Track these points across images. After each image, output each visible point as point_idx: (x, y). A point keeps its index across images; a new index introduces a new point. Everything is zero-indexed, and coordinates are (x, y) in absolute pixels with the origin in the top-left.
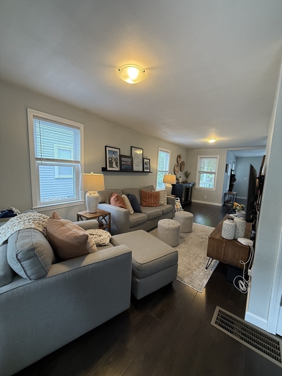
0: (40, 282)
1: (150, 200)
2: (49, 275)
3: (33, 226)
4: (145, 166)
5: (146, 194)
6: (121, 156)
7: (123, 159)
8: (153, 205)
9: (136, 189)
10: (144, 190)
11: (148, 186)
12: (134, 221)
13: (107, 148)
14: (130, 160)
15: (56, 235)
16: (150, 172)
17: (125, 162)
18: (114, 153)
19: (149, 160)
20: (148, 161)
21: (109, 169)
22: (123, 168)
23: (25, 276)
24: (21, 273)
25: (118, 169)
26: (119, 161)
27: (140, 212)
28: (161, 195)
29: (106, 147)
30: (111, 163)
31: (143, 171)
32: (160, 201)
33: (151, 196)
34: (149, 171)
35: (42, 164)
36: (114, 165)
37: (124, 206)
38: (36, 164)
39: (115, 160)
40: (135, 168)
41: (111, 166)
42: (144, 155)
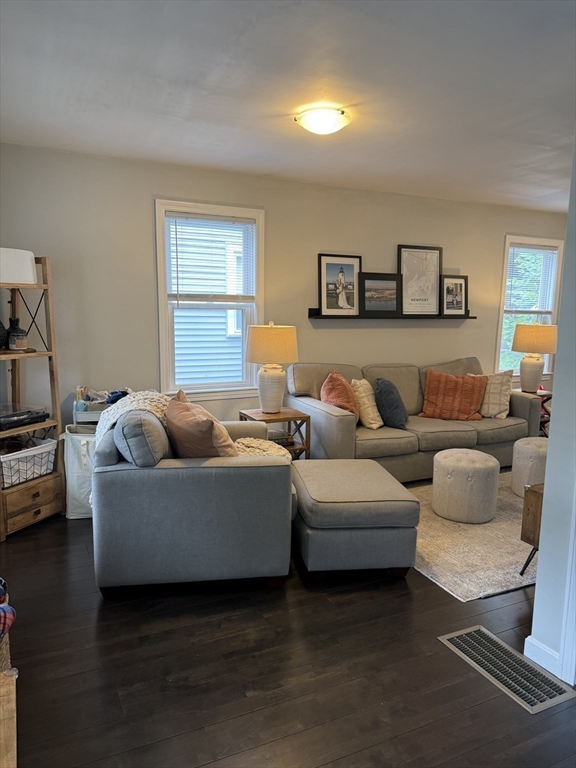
0: (146, 471)
1: (449, 400)
2: (157, 466)
3: (148, 408)
4: (447, 299)
5: (439, 381)
6: (363, 277)
7: (368, 284)
8: (455, 415)
9: (407, 366)
10: (437, 371)
11: (459, 361)
12: (369, 443)
13: (323, 258)
14: (393, 284)
15: (175, 421)
16: (466, 316)
17: (375, 290)
18: (342, 269)
19: (466, 278)
20: (462, 281)
21: (325, 311)
22: (369, 306)
23: (130, 459)
24: (126, 455)
25: (354, 311)
26: (356, 292)
27: (401, 427)
28: (491, 388)
29: (320, 256)
30: (333, 297)
31: (440, 315)
32: (485, 407)
33: (455, 389)
34: (462, 312)
35: (179, 307)
36: (342, 301)
37: (347, 405)
38: (170, 307)
39: (345, 288)
40: (409, 308)
41: (333, 304)
42: (444, 266)
